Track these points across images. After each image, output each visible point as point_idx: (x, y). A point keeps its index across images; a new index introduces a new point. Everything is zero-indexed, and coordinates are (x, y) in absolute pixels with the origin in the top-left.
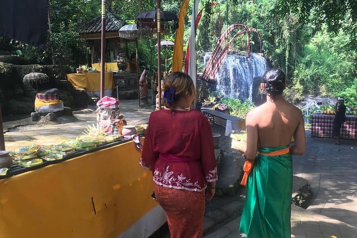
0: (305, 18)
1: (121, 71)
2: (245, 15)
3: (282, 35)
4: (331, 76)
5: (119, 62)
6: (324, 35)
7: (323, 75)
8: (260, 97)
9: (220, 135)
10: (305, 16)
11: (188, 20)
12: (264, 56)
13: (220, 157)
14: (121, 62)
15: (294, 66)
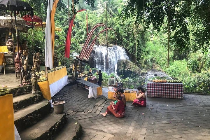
0: (140, 20)
1: (10, 52)
2: (112, 23)
3: (133, 35)
4: (161, 59)
5: (8, 46)
6: (157, 36)
7: (157, 59)
8: (122, 71)
9: (64, 102)
10: (139, 19)
11: (79, 25)
12: (123, 47)
13: (58, 123)
14: (10, 46)
15: (140, 53)
